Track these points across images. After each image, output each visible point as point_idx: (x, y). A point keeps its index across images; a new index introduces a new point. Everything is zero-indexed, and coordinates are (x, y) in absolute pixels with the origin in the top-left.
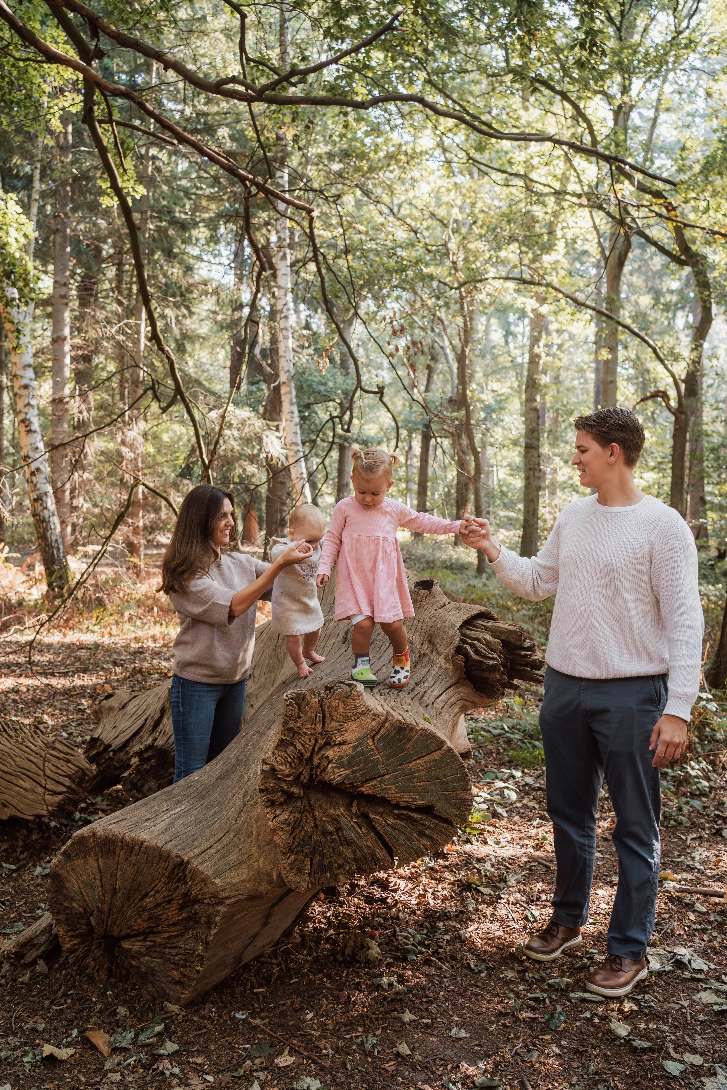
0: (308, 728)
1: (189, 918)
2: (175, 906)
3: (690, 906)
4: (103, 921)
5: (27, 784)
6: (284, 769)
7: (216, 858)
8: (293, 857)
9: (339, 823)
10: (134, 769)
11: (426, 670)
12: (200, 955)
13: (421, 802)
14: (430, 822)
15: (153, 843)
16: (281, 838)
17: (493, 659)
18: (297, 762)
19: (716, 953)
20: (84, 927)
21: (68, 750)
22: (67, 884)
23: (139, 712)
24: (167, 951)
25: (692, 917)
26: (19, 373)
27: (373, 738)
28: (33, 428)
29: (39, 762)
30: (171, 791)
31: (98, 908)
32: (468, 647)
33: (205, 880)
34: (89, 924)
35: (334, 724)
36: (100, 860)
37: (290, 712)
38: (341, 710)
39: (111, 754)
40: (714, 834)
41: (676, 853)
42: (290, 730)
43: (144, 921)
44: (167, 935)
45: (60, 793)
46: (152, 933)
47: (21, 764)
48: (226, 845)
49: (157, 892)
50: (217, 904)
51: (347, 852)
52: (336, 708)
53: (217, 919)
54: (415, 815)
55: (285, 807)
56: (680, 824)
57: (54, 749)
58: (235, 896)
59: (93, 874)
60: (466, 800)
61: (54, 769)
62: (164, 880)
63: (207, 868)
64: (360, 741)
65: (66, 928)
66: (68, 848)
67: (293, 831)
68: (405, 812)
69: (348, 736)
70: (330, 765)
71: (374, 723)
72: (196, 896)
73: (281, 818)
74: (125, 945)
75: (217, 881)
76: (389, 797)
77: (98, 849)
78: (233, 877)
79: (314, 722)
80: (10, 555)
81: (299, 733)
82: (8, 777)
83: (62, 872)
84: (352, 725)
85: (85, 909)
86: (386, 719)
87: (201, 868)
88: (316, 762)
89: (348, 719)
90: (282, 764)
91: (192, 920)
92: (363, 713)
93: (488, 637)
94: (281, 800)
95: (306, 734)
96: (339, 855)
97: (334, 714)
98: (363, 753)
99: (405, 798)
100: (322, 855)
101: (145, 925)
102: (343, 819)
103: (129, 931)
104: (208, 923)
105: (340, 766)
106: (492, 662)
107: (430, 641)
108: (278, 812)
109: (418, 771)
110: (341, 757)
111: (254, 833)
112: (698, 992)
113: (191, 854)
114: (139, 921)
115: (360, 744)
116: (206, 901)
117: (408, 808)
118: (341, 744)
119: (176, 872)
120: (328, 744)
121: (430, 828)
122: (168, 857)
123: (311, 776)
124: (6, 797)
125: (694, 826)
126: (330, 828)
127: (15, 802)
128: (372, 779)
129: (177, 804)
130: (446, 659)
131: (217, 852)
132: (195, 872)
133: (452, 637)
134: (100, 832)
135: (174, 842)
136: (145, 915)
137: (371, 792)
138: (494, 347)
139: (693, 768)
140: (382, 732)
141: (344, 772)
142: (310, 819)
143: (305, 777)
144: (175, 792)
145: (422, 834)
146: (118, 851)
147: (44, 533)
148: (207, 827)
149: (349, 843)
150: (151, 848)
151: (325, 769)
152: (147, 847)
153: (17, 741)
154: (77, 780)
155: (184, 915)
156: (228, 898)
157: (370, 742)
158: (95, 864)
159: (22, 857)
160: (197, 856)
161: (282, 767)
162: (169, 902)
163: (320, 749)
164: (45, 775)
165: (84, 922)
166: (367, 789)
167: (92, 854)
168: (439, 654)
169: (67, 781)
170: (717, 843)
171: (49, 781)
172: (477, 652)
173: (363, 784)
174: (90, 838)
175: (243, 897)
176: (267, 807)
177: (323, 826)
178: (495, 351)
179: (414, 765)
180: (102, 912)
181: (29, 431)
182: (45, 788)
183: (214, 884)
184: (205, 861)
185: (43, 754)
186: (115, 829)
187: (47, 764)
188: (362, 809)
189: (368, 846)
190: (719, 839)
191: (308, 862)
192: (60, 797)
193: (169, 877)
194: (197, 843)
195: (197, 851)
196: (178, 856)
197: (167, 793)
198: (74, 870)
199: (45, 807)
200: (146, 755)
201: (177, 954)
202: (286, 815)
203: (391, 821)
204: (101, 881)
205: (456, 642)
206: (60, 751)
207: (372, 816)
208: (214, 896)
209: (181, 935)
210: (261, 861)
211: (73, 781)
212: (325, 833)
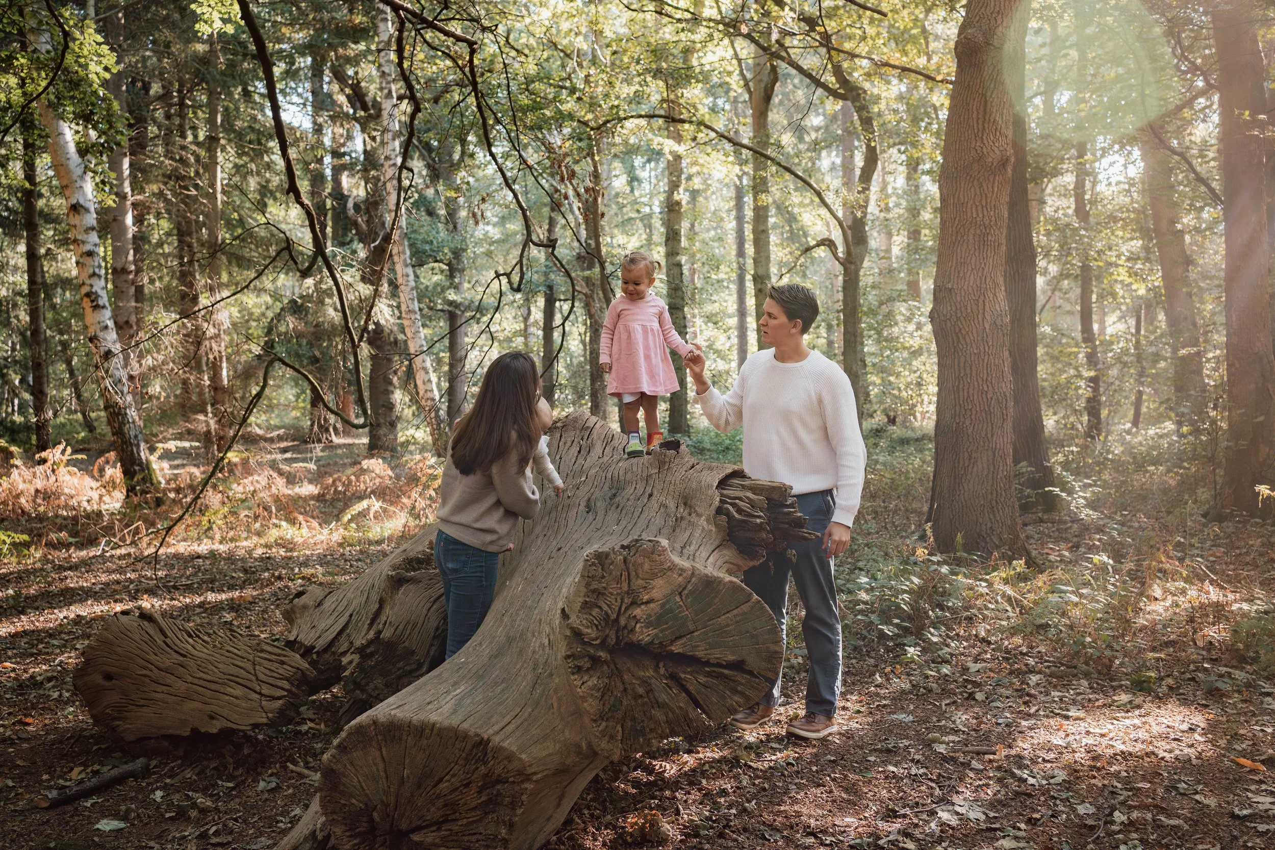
0: (613, 588)
1: (489, 801)
2: (474, 788)
3: (966, 765)
4: (388, 816)
5: (239, 691)
6: (590, 632)
7: (518, 734)
8: (604, 724)
9: (649, 684)
10: (356, 667)
11: (688, 533)
12: (504, 839)
13: (731, 658)
14: (741, 678)
15: (446, 723)
16: (591, 705)
17: (759, 517)
18: (603, 623)
19: (1004, 805)
20: (365, 824)
21: (280, 651)
22: (344, 780)
23: (340, 609)
24: (466, 838)
25: (971, 775)
26: (79, 237)
27: (680, 594)
28: (101, 303)
29: (249, 667)
30: (440, 675)
31: (382, 801)
32: (730, 508)
33: (510, 757)
34: (371, 820)
35: (640, 582)
36: (384, 749)
37: (593, 573)
38: (646, 566)
39: (315, 656)
40: (967, 699)
41: (935, 719)
42: (594, 591)
43: (439, 809)
44: (465, 821)
45: (279, 698)
46: (446, 821)
47: (226, 671)
48: (525, 720)
49: (453, 776)
50: (522, 782)
51: (657, 714)
52: (642, 565)
53: (524, 797)
54: (726, 672)
55: (592, 672)
56: (930, 691)
57: (262, 651)
58: (542, 771)
59: (375, 765)
60: (777, 652)
61: (268, 672)
62: (461, 762)
63: (510, 744)
64: (668, 598)
65: (343, 827)
66: (344, 740)
67: (602, 696)
68: (716, 669)
69: (655, 594)
70: (638, 625)
71: (680, 579)
72: (499, 776)
73: (590, 683)
74: (416, 837)
75: (523, 756)
76: (700, 654)
77: (380, 738)
78: (539, 752)
79: (619, 581)
80: (74, 457)
81: (603, 594)
82: (213, 686)
83: (337, 767)
84: (659, 582)
85: (366, 805)
86: (693, 574)
87: (505, 744)
88: (623, 622)
89: (654, 576)
90: (588, 627)
91: (493, 803)
92: (669, 569)
93: (750, 495)
94: (588, 665)
95: (612, 594)
96: (651, 719)
97: (640, 572)
98: (671, 611)
99: (716, 655)
100: (634, 719)
101: (440, 813)
102: (653, 681)
103: (419, 823)
104: (512, 803)
105: (649, 625)
106: (758, 521)
107: (685, 504)
108: (585, 678)
109: (728, 625)
110: (649, 616)
111: (555, 705)
112: (998, 840)
113: (491, 731)
114: (433, 809)
115: (667, 602)
116: (511, 779)
117: (719, 665)
118: (647, 602)
119: (475, 751)
120: (634, 603)
121: (742, 684)
122: (465, 736)
123: (617, 638)
124: (214, 708)
125: (945, 692)
126: (641, 691)
127: (225, 712)
128: (681, 637)
129: (455, 684)
130: (708, 520)
131: (517, 728)
132: (499, 749)
133: (712, 498)
134: (382, 718)
135: (469, 721)
136: (439, 803)
137: (681, 651)
138: (617, 195)
139: (932, 635)
140: (690, 587)
141: (652, 632)
142: (619, 684)
143: (612, 640)
144: (446, 675)
145: (735, 691)
146: (405, 737)
147: (120, 428)
148: (500, 704)
149: (660, 705)
150: (445, 729)
151: (633, 630)
152: (440, 729)
153: (215, 646)
154: (296, 683)
155: (483, 798)
156: (535, 773)
157: (678, 599)
158: (377, 753)
159: (237, 773)
160: (498, 732)
161: (589, 631)
162: (467, 785)
163: (627, 609)
164: (257, 679)
165: (365, 819)
166: (676, 648)
167: (374, 744)
168: (699, 515)
169: (285, 684)
170: (972, 707)
171: (264, 686)
172: (740, 511)
173: (672, 642)
174: (369, 726)
175: (549, 772)
176: (573, 674)
177: (633, 690)
178: (620, 200)
179: (723, 620)
180: (387, 805)
181: (97, 307)
182: (260, 694)
183: (520, 759)
184: (507, 737)
185: (251, 657)
186: (400, 714)
187: (257, 667)
188: (670, 670)
189: (681, 708)
190: (973, 703)
191: (619, 728)
192: (281, 702)
193: (466, 759)
194: (493, 720)
195: (496, 728)
196: (477, 735)
197: (436, 677)
198: (352, 764)
199: (264, 715)
200: (368, 651)
201: (478, 841)
202: (594, 681)
203: (702, 679)
204: (385, 771)
205: (717, 503)
206: (270, 653)
207: (683, 676)
208: (520, 773)
209: (481, 820)
210: (567, 733)
211: (292, 684)
212: (637, 697)
